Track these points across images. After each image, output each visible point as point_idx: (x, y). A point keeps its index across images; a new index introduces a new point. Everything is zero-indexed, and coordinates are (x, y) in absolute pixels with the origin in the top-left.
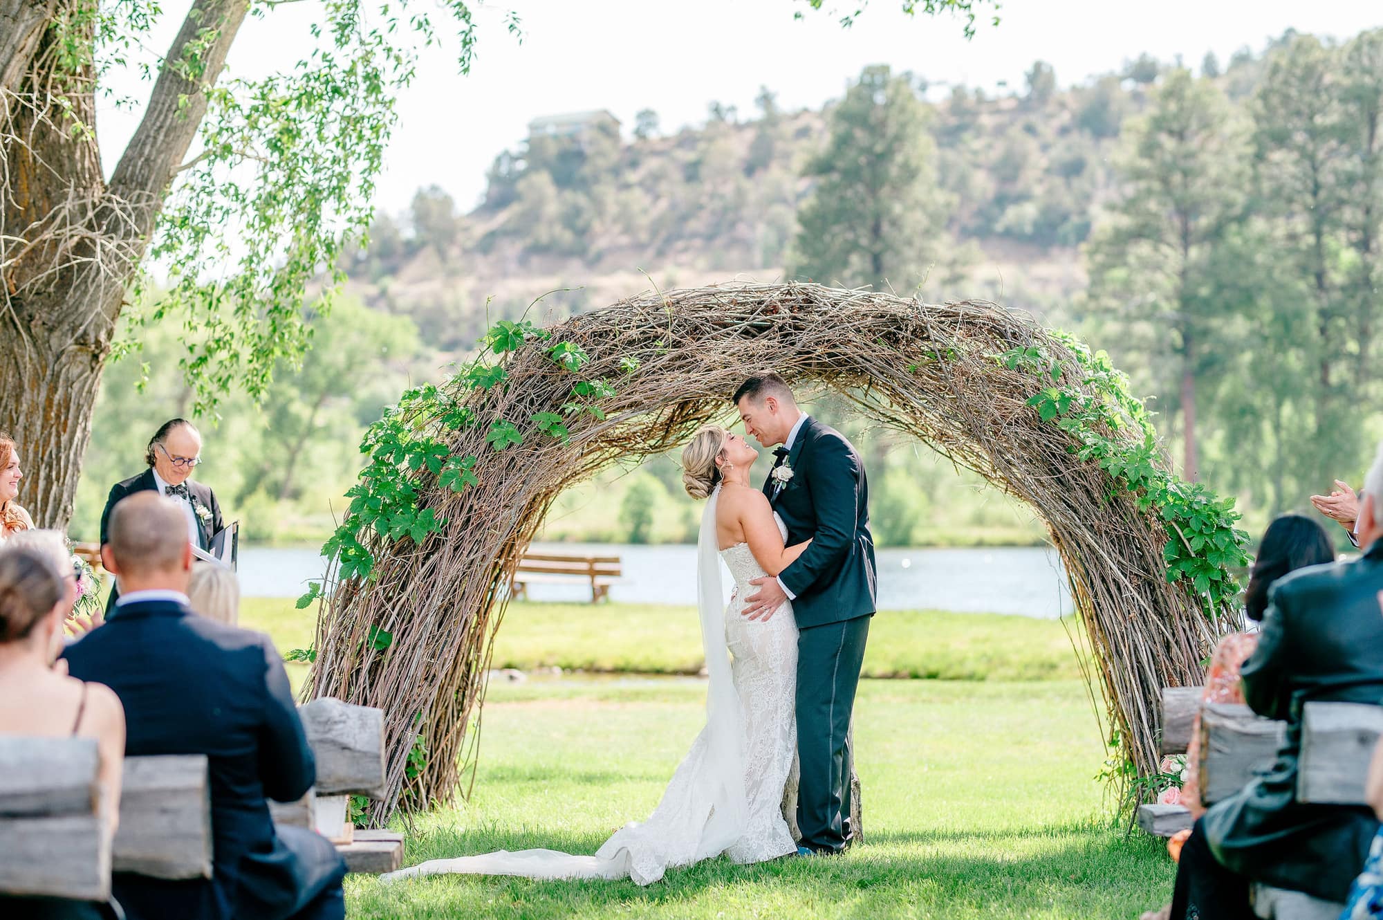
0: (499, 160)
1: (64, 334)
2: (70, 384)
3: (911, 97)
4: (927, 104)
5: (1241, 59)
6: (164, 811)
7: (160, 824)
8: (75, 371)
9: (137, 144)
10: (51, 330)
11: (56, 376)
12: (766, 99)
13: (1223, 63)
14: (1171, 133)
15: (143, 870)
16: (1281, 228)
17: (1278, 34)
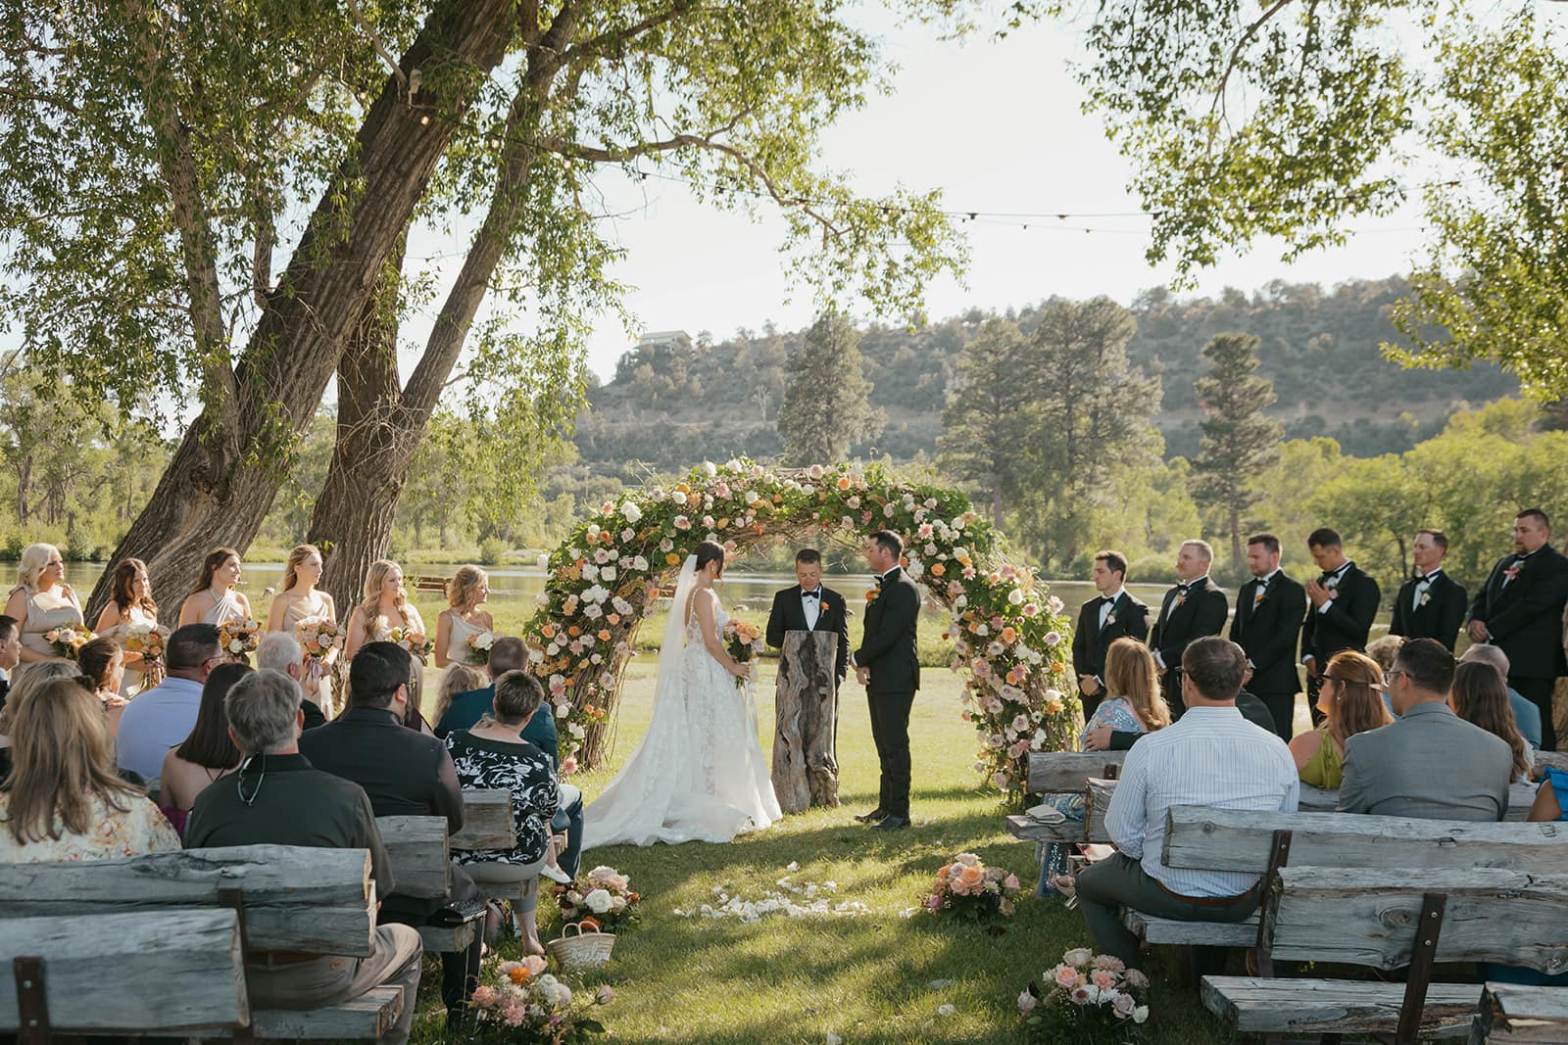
0: (624, 357)
1: (376, 480)
2: (379, 508)
3: (850, 328)
4: (858, 333)
5: (1026, 312)
6: (419, 856)
7: (415, 864)
8: (382, 501)
9: (419, 370)
10: (368, 478)
11: (371, 504)
12: (769, 327)
13: (1018, 313)
14: (991, 352)
15: (406, 893)
16: (1049, 404)
17: (1047, 298)
